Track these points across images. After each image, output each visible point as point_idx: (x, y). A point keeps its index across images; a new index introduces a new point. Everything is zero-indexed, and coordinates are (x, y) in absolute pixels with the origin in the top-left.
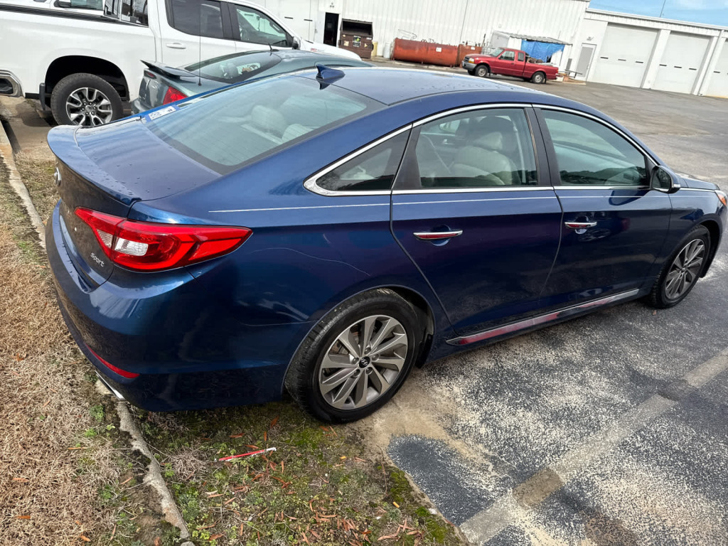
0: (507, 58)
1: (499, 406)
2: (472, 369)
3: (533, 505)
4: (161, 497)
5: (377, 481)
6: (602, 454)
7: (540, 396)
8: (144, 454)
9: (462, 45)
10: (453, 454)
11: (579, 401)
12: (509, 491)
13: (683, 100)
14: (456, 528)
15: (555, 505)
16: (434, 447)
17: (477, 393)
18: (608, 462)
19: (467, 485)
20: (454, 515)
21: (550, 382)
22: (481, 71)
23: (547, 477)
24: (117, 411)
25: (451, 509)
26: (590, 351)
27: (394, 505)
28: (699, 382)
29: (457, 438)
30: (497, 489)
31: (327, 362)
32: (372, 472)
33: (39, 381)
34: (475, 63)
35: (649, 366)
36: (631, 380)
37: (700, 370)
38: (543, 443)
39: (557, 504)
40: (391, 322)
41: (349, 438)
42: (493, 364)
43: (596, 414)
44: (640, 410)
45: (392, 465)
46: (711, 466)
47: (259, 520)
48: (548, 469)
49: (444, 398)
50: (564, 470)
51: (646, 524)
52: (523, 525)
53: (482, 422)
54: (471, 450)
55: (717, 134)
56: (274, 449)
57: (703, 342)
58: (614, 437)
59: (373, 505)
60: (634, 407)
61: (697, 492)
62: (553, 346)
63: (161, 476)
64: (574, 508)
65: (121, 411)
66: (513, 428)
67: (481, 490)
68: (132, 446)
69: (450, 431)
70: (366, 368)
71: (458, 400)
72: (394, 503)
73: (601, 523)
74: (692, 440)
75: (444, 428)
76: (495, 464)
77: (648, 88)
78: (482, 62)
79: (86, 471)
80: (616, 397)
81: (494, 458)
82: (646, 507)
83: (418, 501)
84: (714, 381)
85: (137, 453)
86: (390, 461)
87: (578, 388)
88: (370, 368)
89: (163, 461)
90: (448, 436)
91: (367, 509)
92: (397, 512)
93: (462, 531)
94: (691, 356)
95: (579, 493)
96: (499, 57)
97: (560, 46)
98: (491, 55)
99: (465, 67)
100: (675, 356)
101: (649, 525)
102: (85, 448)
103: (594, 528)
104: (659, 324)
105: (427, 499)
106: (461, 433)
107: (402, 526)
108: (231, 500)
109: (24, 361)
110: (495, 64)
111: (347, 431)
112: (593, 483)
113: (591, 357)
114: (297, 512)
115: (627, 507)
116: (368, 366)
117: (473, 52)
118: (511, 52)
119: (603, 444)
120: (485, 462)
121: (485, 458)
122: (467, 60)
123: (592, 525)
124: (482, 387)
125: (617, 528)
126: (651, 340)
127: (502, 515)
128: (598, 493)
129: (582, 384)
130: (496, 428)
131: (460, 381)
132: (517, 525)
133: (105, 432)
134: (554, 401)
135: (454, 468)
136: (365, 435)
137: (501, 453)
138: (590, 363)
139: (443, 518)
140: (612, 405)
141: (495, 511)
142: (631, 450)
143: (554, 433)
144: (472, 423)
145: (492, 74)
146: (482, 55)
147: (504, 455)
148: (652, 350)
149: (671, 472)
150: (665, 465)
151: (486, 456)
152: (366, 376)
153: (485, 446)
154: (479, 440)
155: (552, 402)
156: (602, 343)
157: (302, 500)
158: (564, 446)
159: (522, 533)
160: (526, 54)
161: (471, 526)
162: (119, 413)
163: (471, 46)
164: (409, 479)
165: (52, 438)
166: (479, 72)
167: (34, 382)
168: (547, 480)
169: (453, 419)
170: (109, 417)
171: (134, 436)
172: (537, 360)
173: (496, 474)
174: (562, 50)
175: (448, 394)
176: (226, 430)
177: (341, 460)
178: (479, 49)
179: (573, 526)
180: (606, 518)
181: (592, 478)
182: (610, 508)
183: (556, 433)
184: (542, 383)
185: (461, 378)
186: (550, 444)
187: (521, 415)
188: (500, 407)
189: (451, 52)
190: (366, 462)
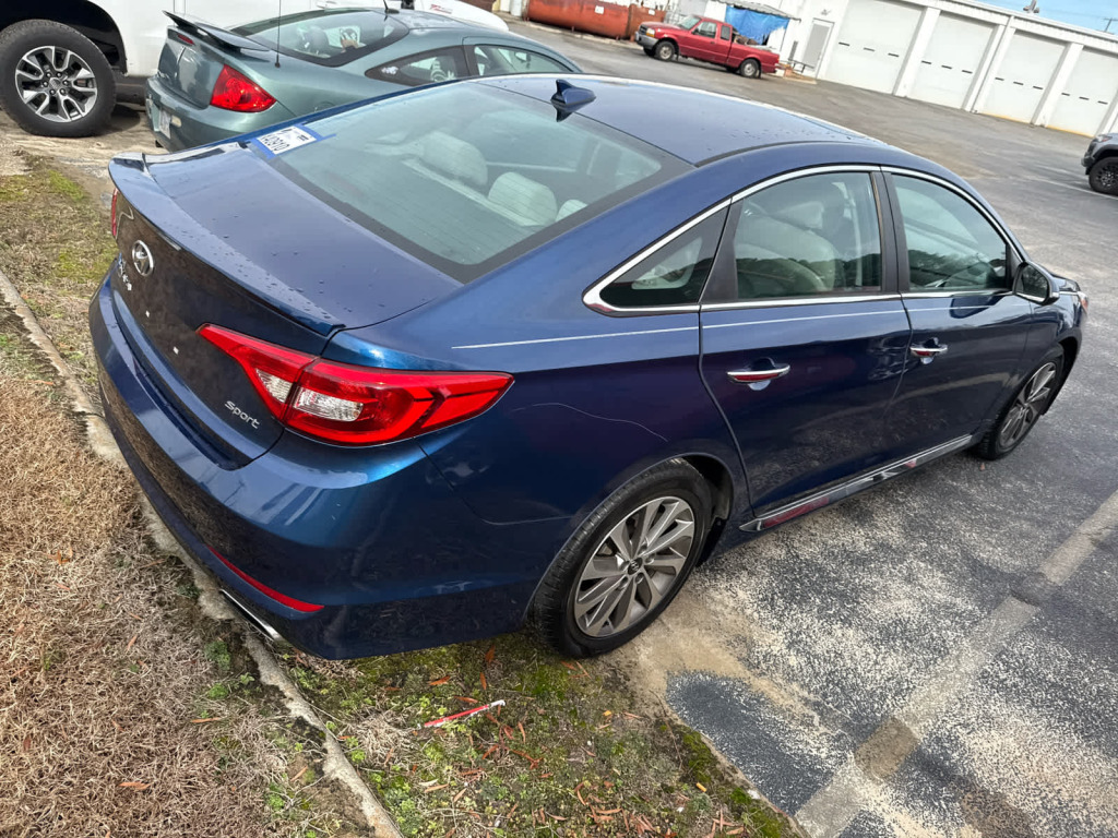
0: (703, 33)
1: (808, 619)
2: (756, 561)
3: (885, 777)
4: (360, 798)
5: (664, 750)
6: (959, 692)
7: (858, 603)
8: (312, 723)
9: (635, 6)
10: (759, 700)
11: (913, 610)
12: (849, 756)
13: (952, 117)
14: (790, 819)
15: (914, 776)
16: (733, 689)
17: (772, 599)
18: (970, 704)
19: (790, 749)
20: (783, 798)
21: (868, 580)
22: (665, 51)
23: (896, 732)
24: (247, 649)
25: (776, 789)
26: (912, 527)
27: (697, 788)
28: (1060, 576)
29: (760, 675)
30: (833, 753)
31: (589, 570)
32: (653, 734)
33: (106, 599)
34: (656, 36)
35: (993, 553)
36: (973, 575)
37: (1058, 557)
38: (878, 678)
39: (916, 773)
40: (679, 505)
41: (607, 680)
42: (784, 552)
43: (939, 630)
44: (994, 622)
45: (679, 722)
46: (1100, 705)
47: (510, 825)
48: (893, 719)
49: (729, 610)
50: (916, 721)
51: (1037, 798)
52: (880, 809)
53: (789, 647)
54: (783, 692)
55: (1006, 177)
56: (501, 702)
57: (1052, 512)
58: (969, 666)
59: (668, 790)
60: (985, 617)
61: (1089, 746)
62: (860, 521)
63: (347, 761)
64: (941, 779)
65: (253, 649)
66: (833, 655)
67: (811, 756)
68: (290, 711)
69: (750, 664)
70: (635, 575)
71: (748, 612)
72: (699, 785)
73: (979, 800)
74: (1069, 666)
75: (739, 660)
76: (821, 714)
77: (903, 95)
78: (666, 36)
79: (231, 760)
80: (958, 601)
81: (817, 704)
82: (1032, 773)
83: (730, 779)
84: (1078, 574)
85: (301, 722)
86: (675, 716)
87: (907, 588)
88: (641, 575)
89: (341, 733)
90: (748, 672)
91: (660, 796)
92: (704, 798)
93: (801, 823)
94: (1043, 536)
95: (942, 754)
96: (693, 30)
97: (783, 20)
98: (681, 26)
99: (639, 42)
100: (1022, 535)
101: (1041, 799)
102: (216, 719)
103: (972, 808)
104: (991, 484)
105: (740, 775)
106: (763, 666)
107: (717, 821)
108: (460, 794)
109: (73, 564)
110: (687, 40)
111: (602, 667)
112: (957, 738)
113: (914, 538)
114: (562, 807)
115: (1009, 774)
116: (639, 571)
117: (651, 18)
118: (710, 24)
119: (958, 676)
120: (807, 711)
121: (805, 704)
122: (644, 30)
123: (968, 803)
124: (777, 590)
125: (1001, 806)
126: (986, 510)
127: (848, 795)
128: (966, 753)
129: (910, 582)
130: (811, 657)
131: (745, 580)
132: (871, 809)
133: (240, 689)
134: (880, 611)
135: (766, 723)
136: (630, 675)
137: (825, 696)
138: (914, 548)
139: (770, 805)
140: (957, 614)
141: (839, 789)
142: (996, 684)
143: (889, 661)
144: (775, 649)
145: (680, 57)
146: (665, 24)
147: (830, 699)
148: (991, 526)
149: (1052, 716)
150: (1042, 707)
151: (807, 702)
152: (635, 585)
153: (802, 686)
154: (791, 677)
155: (877, 612)
156: (923, 516)
157: (565, 787)
158: (907, 680)
159: (881, 822)
160: (734, 30)
161: (811, 816)
162: (251, 653)
163: (648, 9)
164: (709, 745)
165: (160, 704)
166: (662, 52)
167: (99, 603)
168: (896, 736)
169: (749, 643)
170: (240, 662)
171: (287, 694)
172: (843, 545)
173: (825, 730)
174: (786, 28)
175: (731, 603)
176: (420, 672)
177: (605, 717)
178: (661, 15)
179: (944, 806)
180: (985, 792)
181: (954, 730)
182: (987, 775)
183: (893, 662)
184: (857, 580)
185: (744, 576)
186: (889, 679)
187: (839, 633)
188: (810, 623)
189: (618, 16)
190: (641, 720)
